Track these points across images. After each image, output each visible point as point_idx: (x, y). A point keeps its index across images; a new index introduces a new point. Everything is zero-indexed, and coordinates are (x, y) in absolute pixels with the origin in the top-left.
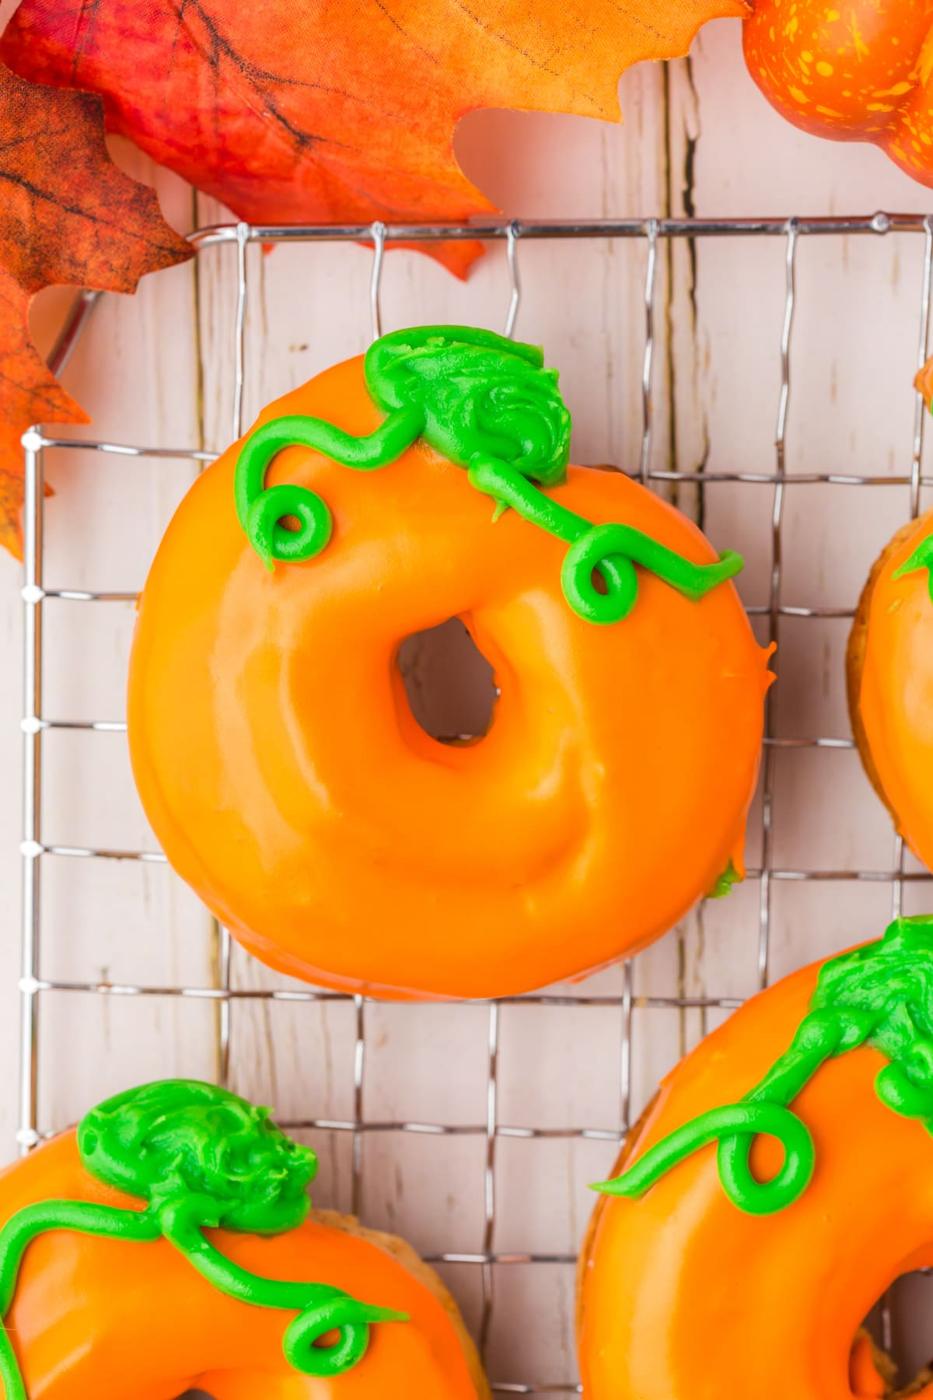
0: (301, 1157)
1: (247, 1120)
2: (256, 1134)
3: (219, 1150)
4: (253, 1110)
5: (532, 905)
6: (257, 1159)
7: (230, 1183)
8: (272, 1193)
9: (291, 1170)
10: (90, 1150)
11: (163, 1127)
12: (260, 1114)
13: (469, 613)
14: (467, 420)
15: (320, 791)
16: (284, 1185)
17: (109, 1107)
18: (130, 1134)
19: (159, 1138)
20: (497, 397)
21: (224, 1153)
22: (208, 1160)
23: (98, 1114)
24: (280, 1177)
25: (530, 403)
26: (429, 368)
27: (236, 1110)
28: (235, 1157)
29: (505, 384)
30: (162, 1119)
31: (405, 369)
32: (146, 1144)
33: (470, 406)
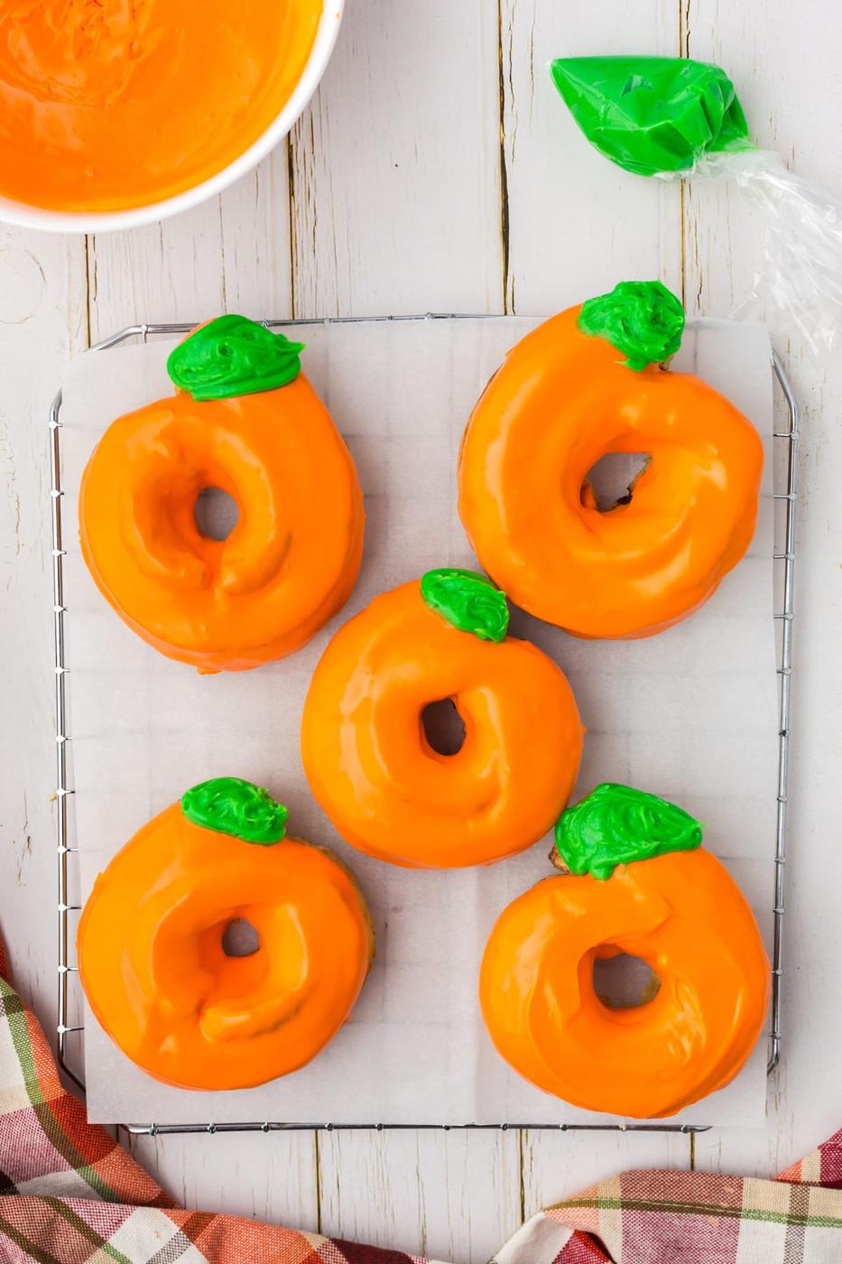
0: (281, 810)
1: (256, 795)
2: (260, 800)
3: (244, 808)
4: (259, 790)
5: (471, 826)
6: (261, 811)
7: (249, 822)
8: (268, 826)
9: (277, 816)
10: (186, 809)
11: (219, 798)
12: (262, 791)
13: (456, 695)
14: (464, 610)
15: (384, 767)
16: (273, 822)
17: (194, 790)
18: (205, 801)
19: (218, 803)
20: (478, 601)
21: (246, 810)
22: (238, 812)
23: (190, 793)
24: (270, 819)
25: (491, 605)
26: (450, 585)
27: (252, 791)
28: (251, 811)
29: (481, 596)
30: (218, 794)
31: (439, 585)
32: (212, 805)
33: (466, 603)
